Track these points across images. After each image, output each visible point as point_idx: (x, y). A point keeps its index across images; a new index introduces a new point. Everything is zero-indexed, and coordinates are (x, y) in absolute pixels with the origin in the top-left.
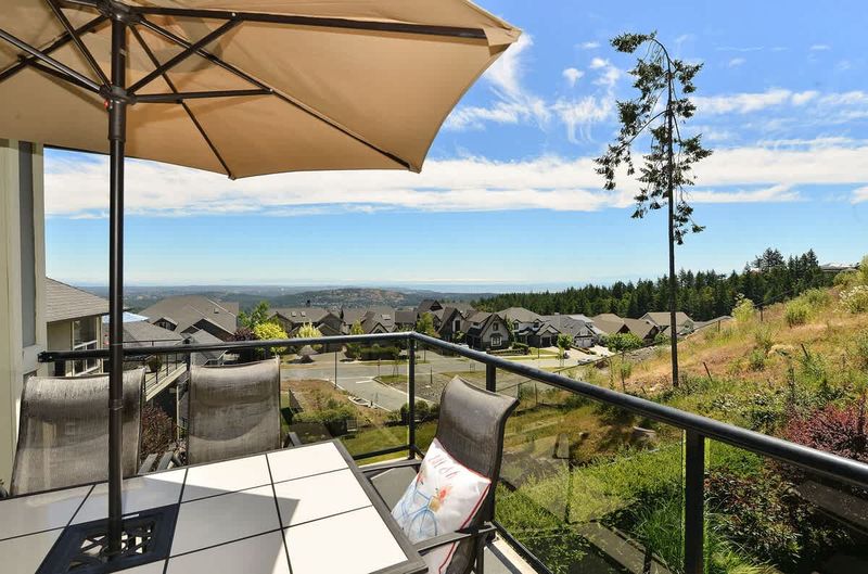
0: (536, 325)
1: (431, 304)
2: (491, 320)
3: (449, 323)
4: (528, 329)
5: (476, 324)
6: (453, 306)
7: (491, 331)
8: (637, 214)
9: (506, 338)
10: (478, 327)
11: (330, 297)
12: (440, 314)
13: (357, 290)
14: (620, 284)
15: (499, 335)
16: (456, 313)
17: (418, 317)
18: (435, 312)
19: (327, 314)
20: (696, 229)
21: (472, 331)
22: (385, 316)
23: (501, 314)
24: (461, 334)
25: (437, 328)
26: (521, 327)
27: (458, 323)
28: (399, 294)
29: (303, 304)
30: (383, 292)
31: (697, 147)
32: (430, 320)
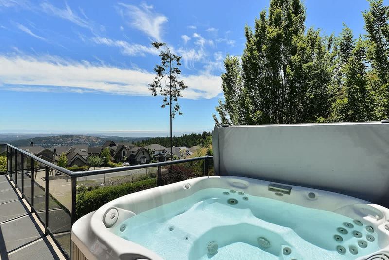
0: (163, 152)
1: (110, 143)
2: (140, 150)
3: (119, 152)
4: (160, 154)
5: (133, 152)
6: (122, 144)
7: (141, 155)
8: (163, 106)
9: (148, 159)
10: (135, 154)
11: (53, 140)
12: (115, 148)
13: (71, 137)
14: (205, 132)
15: (145, 157)
16: (123, 147)
17: (102, 150)
18: (113, 147)
19: (44, 149)
20: (180, 114)
21: (132, 156)
22: (82, 150)
23: (146, 147)
24: (126, 158)
25: (112, 156)
26: (156, 153)
27: (124, 153)
28: (98, 138)
29: (28, 144)
30: (88, 137)
31: (183, 84)
32: (109, 151)
